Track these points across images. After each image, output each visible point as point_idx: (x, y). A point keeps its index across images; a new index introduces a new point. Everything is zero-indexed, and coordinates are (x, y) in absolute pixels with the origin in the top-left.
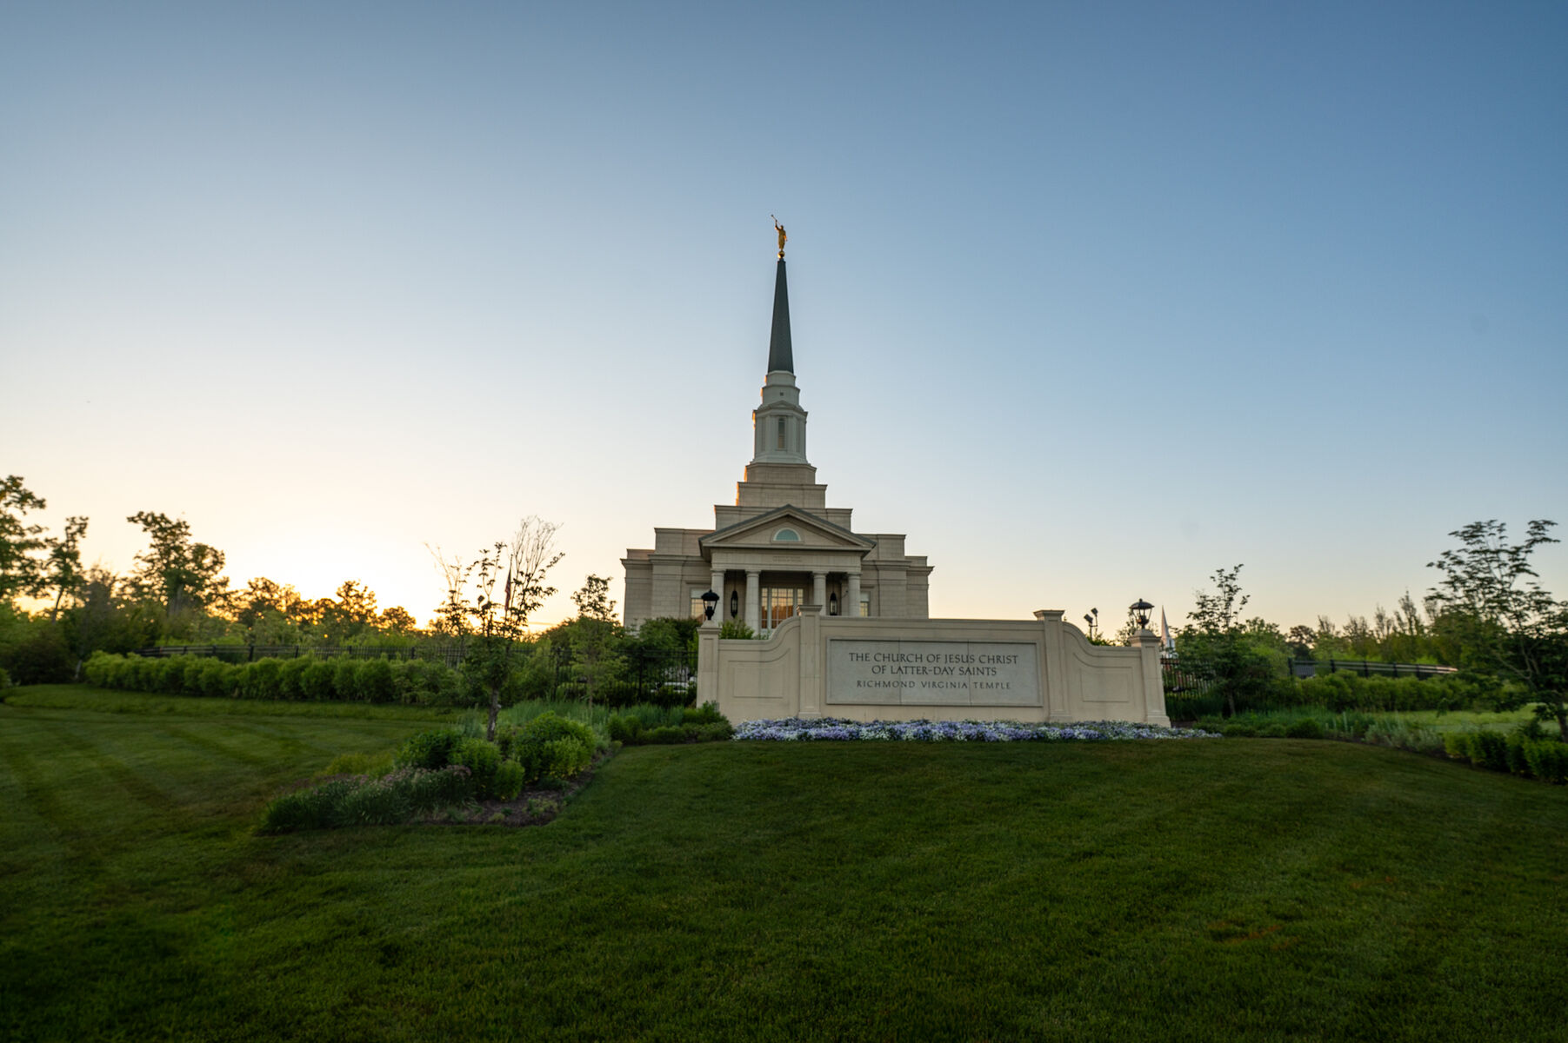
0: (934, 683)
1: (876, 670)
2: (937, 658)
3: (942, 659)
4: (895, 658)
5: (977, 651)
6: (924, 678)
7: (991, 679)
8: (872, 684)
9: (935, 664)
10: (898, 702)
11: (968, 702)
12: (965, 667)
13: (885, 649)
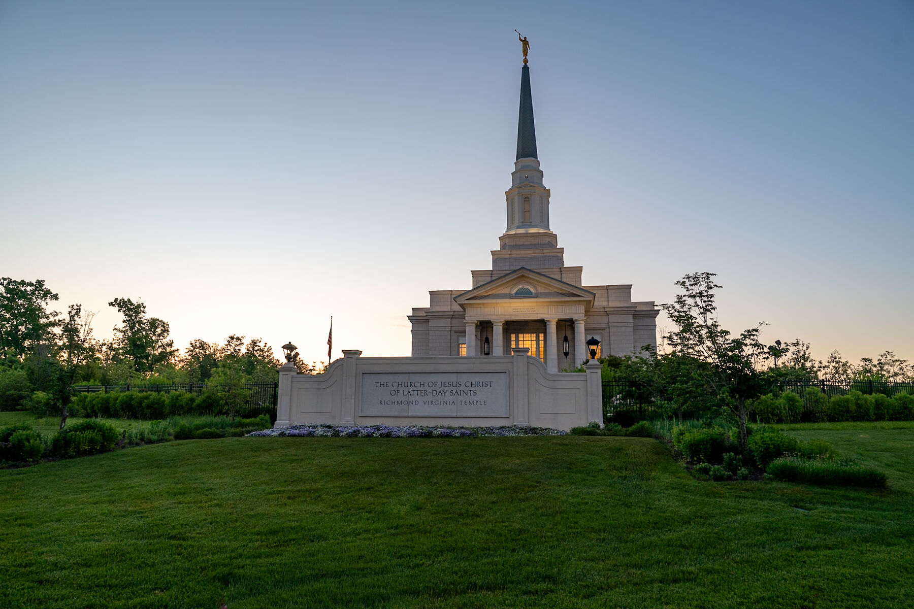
0: (432, 402)
1: (393, 393)
2: (435, 384)
3: (439, 384)
4: (406, 385)
5: (463, 379)
6: (425, 398)
7: (473, 398)
8: (390, 403)
9: (433, 388)
10: (406, 415)
11: (455, 415)
12: (455, 389)
13: (400, 379)
